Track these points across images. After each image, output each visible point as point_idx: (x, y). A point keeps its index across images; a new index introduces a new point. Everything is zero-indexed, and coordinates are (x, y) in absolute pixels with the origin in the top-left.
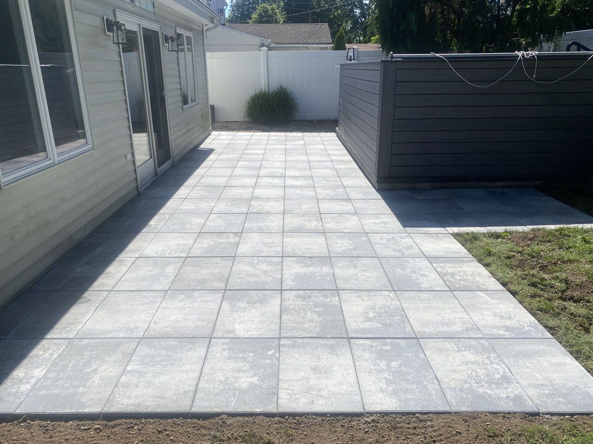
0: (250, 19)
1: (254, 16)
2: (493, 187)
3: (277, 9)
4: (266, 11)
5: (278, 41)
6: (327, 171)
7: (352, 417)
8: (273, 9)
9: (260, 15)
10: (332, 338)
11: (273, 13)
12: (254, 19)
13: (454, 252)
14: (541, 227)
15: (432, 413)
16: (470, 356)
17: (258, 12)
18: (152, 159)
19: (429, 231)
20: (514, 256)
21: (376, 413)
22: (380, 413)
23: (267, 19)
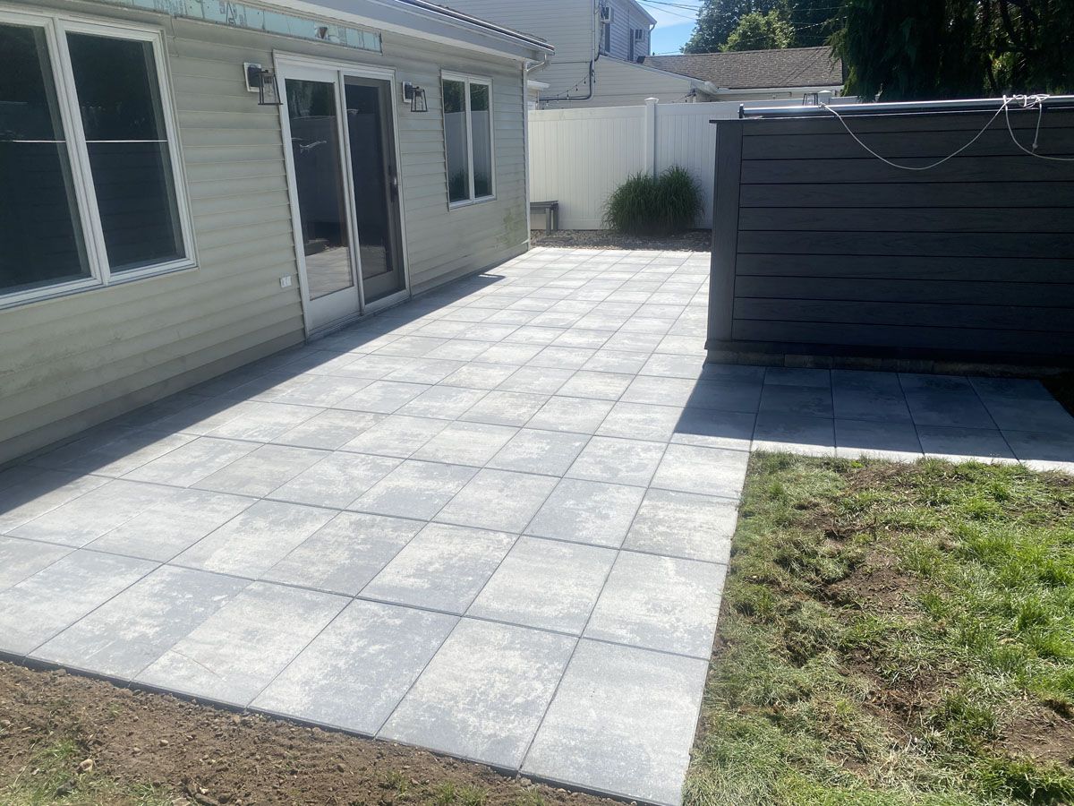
0: (725, 42)
1: (734, 37)
2: (948, 373)
3: (777, 24)
4: (755, 27)
5: (736, 83)
6: (656, 322)
7: (225, 711)
8: (768, 24)
9: (744, 35)
10: (330, 593)
11: (769, 30)
12: (730, 44)
13: (712, 486)
14: (940, 456)
15: (342, 731)
16: (514, 660)
17: (740, 30)
18: (354, 289)
19: (716, 443)
20: (816, 505)
21: (260, 713)
22: (266, 714)
23: (757, 41)
